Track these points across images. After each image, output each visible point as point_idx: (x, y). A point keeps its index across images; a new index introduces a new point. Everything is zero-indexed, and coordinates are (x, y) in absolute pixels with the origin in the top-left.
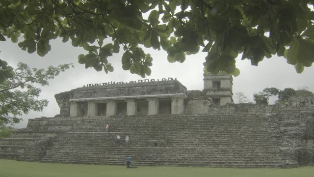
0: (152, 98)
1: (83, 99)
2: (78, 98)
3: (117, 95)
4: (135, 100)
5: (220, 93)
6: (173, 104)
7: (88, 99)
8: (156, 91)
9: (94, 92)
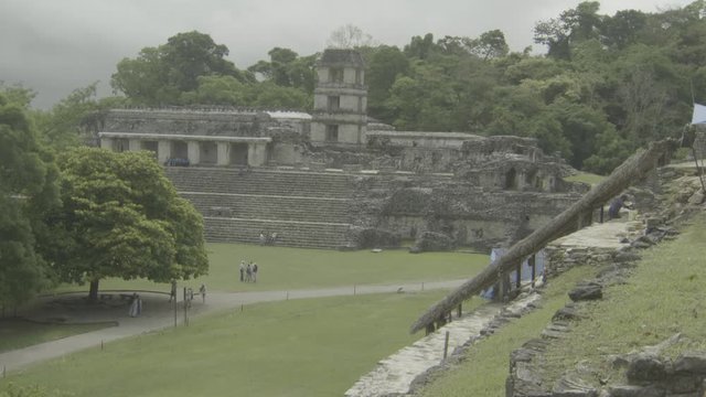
0: (222, 142)
1: (121, 134)
2: (112, 131)
3: (174, 131)
4: (199, 142)
5: (339, 117)
6: (251, 151)
7: (129, 134)
8: (228, 130)
9: (138, 122)
